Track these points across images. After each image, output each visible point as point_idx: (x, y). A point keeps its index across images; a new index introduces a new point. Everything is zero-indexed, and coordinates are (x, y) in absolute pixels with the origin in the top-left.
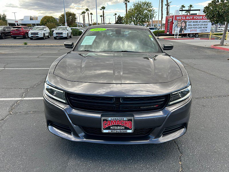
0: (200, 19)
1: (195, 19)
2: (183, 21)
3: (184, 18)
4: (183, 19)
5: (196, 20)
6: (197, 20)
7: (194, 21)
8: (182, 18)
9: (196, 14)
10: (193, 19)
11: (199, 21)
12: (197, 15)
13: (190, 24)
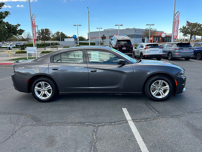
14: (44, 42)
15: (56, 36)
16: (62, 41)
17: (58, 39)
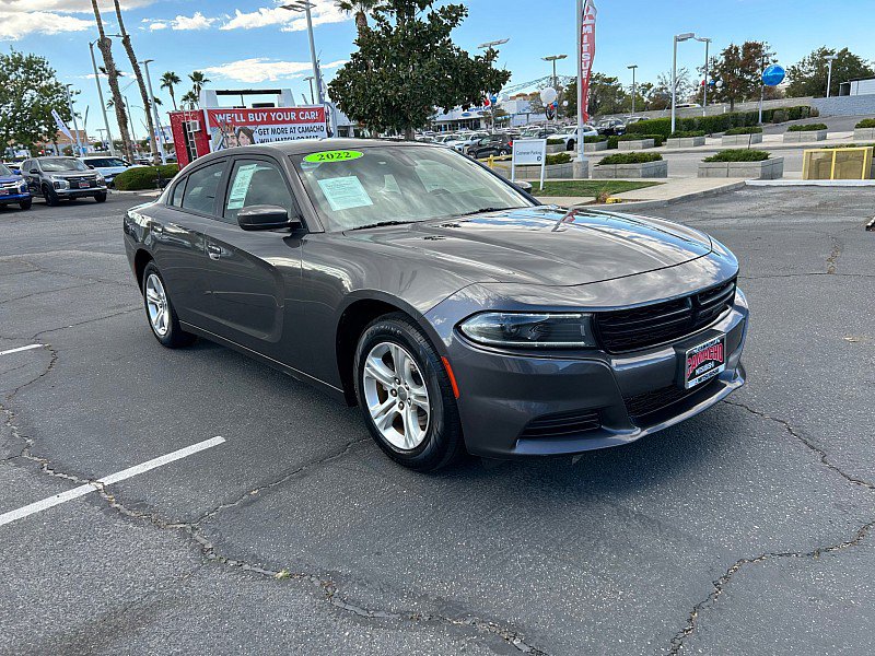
0: (291, 122)
1: (277, 122)
2: (239, 131)
3: (239, 118)
4: (238, 124)
5: (280, 126)
6: (284, 126)
7: (276, 126)
8: (233, 119)
9: (272, 105)
10: (269, 121)
11: (289, 126)
12: (276, 107)
13: (263, 137)
14: (732, 106)
15: (810, 72)
16: (835, 93)
17: (816, 88)
